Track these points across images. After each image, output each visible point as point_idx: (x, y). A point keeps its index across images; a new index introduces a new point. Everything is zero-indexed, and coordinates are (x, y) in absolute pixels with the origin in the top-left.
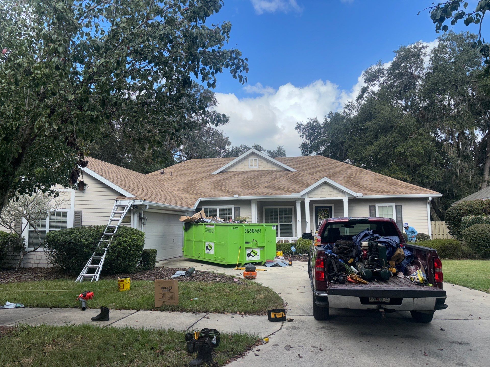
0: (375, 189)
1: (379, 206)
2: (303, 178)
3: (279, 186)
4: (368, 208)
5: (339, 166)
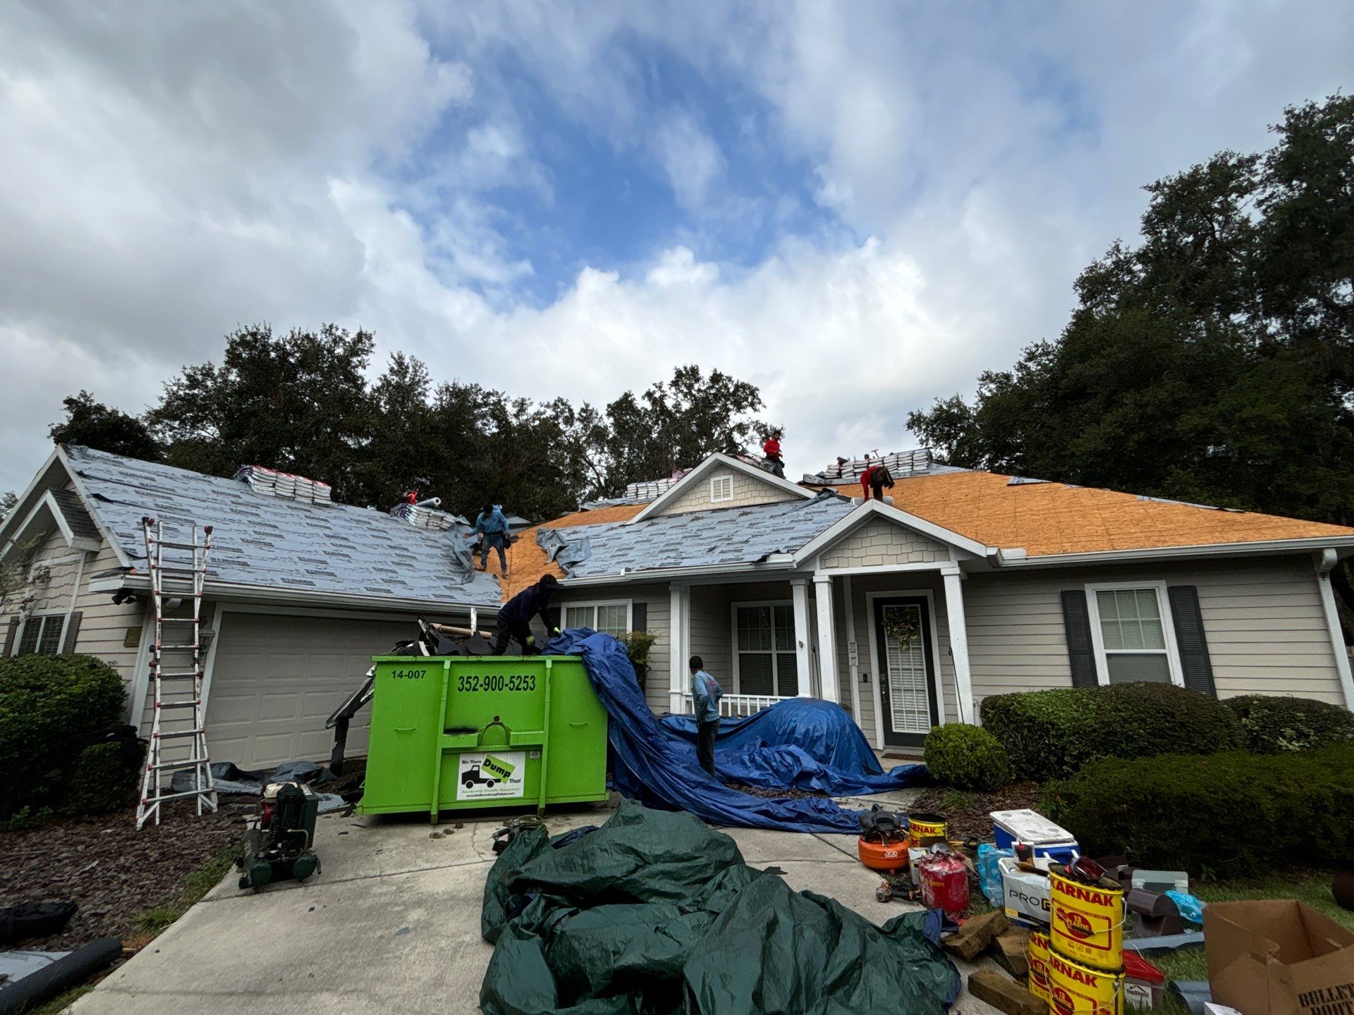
1: (1099, 593)
4: (1057, 599)
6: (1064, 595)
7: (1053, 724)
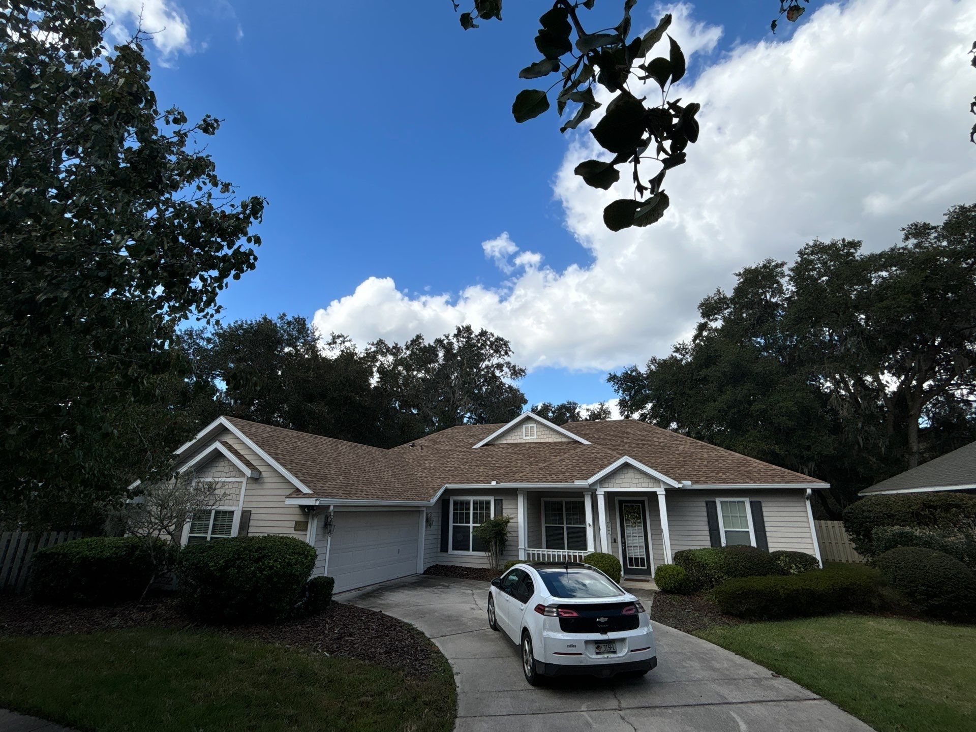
0: (714, 474)
1: (722, 502)
2: (598, 456)
3: (560, 468)
4: (704, 504)
5: (658, 436)
6: (707, 503)
7: (707, 565)
